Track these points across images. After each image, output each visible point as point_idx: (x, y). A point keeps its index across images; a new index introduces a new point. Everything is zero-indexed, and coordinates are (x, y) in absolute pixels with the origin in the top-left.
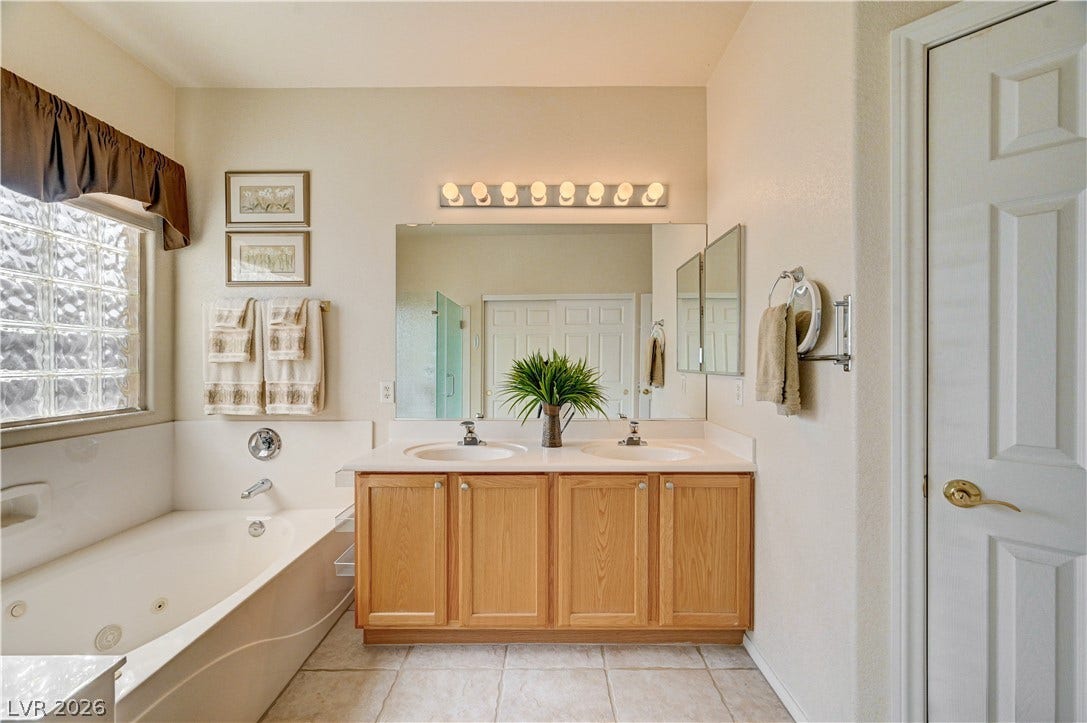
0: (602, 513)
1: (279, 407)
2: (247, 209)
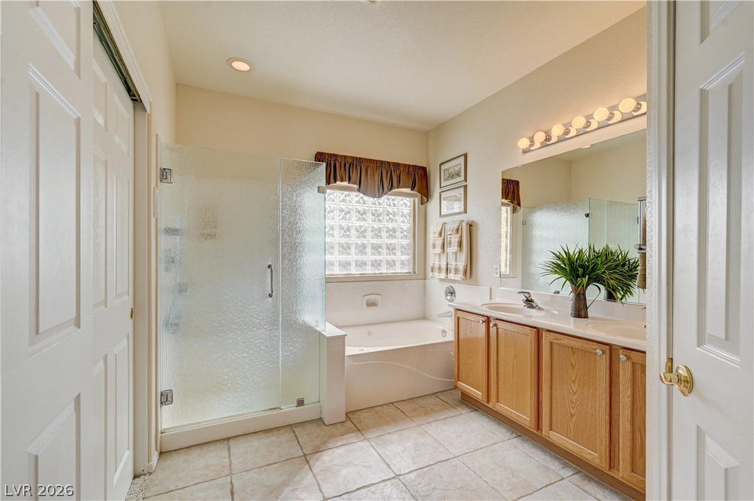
0: (573, 367)
1: (452, 276)
2: (446, 180)
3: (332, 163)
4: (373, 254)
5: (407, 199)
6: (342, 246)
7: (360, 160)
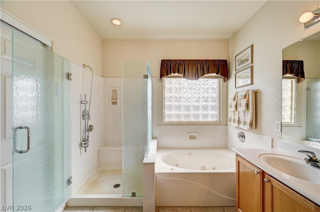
1: (241, 126)
2: (239, 65)
3: (169, 64)
4: (194, 110)
5: (215, 79)
6: (176, 107)
7: (184, 61)
